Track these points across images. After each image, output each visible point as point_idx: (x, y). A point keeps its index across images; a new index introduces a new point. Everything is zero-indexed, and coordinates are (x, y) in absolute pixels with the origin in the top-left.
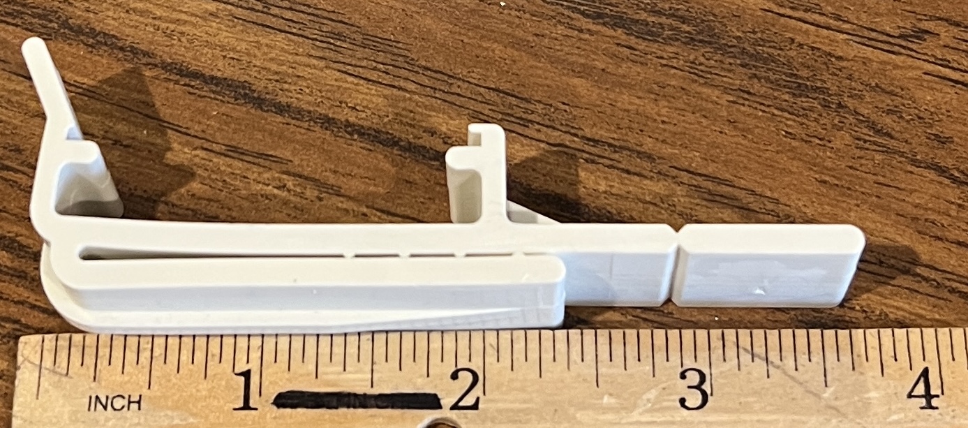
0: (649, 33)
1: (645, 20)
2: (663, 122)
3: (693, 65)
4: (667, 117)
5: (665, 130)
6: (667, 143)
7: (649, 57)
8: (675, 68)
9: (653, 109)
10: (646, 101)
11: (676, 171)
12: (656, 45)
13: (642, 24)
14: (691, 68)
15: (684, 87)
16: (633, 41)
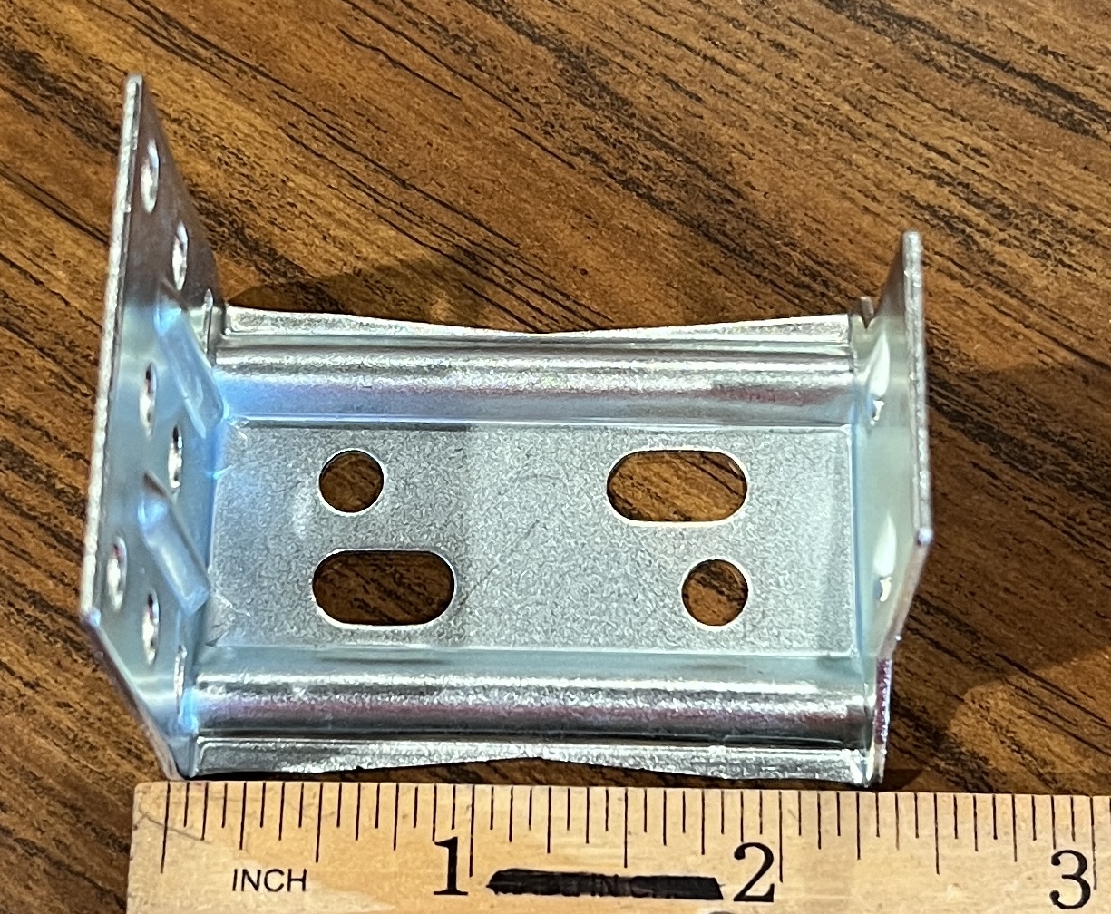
0: (1022, 460)
1: (1022, 441)
2: (1007, 590)
3: (1071, 523)
4: (1013, 583)
5: (1006, 602)
6: (1003, 621)
7: (1014, 495)
8: (1045, 520)
9: (996, 568)
10: (992, 555)
11: (1004, 663)
12: (1028, 480)
13: (1015, 445)
14: (1066, 524)
15: (1049, 548)
16: (996, 465)
